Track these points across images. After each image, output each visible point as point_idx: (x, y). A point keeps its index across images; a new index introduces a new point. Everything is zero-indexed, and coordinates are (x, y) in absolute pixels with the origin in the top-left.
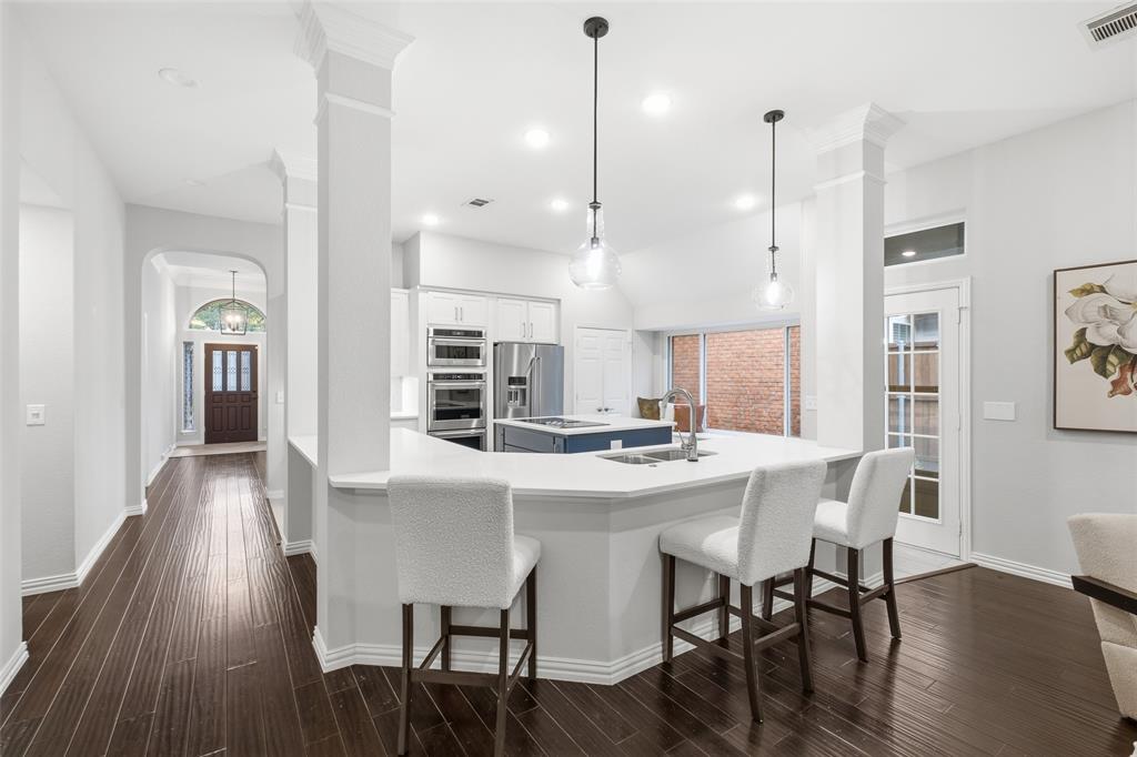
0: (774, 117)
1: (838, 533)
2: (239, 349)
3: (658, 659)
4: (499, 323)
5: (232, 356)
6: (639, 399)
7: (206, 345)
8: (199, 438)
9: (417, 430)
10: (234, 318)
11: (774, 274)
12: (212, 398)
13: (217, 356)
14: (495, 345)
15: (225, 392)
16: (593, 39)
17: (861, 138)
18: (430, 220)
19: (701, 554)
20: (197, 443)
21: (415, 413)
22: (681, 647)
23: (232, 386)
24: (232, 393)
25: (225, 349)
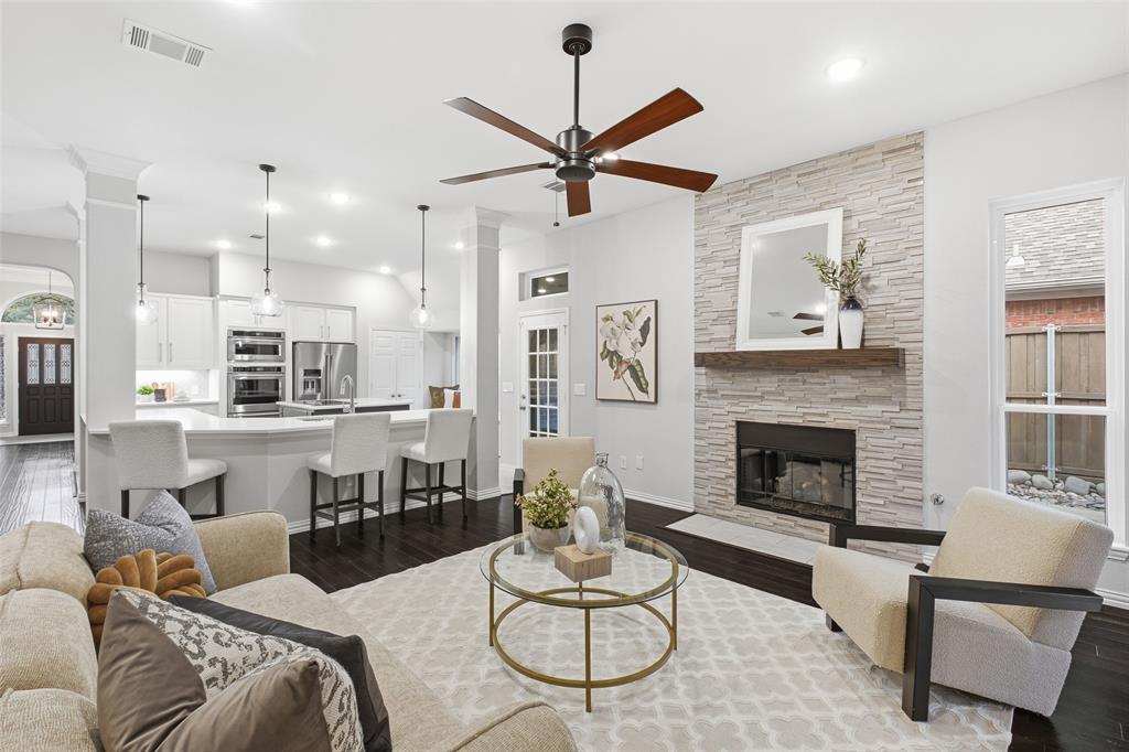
0: (424, 208)
1: (420, 455)
2: (59, 342)
3: (308, 528)
4: (299, 326)
5: (50, 351)
6: (430, 387)
7: (20, 339)
8: (12, 430)
9: (217, 415)
10: (51, 313)
11: (423, 305)
12: (25, 390)
13: (33, 351)
14: (294, 343)
15: (42, 387)
16: (265, 173)
17: (476, 224)
18: (223, 244)
19: (317, 465)
20: (10, 435)
21: (217, 400)
22: (323, 523)
23: (50, 378)
24: (51, 386)
25: (41, 342)
